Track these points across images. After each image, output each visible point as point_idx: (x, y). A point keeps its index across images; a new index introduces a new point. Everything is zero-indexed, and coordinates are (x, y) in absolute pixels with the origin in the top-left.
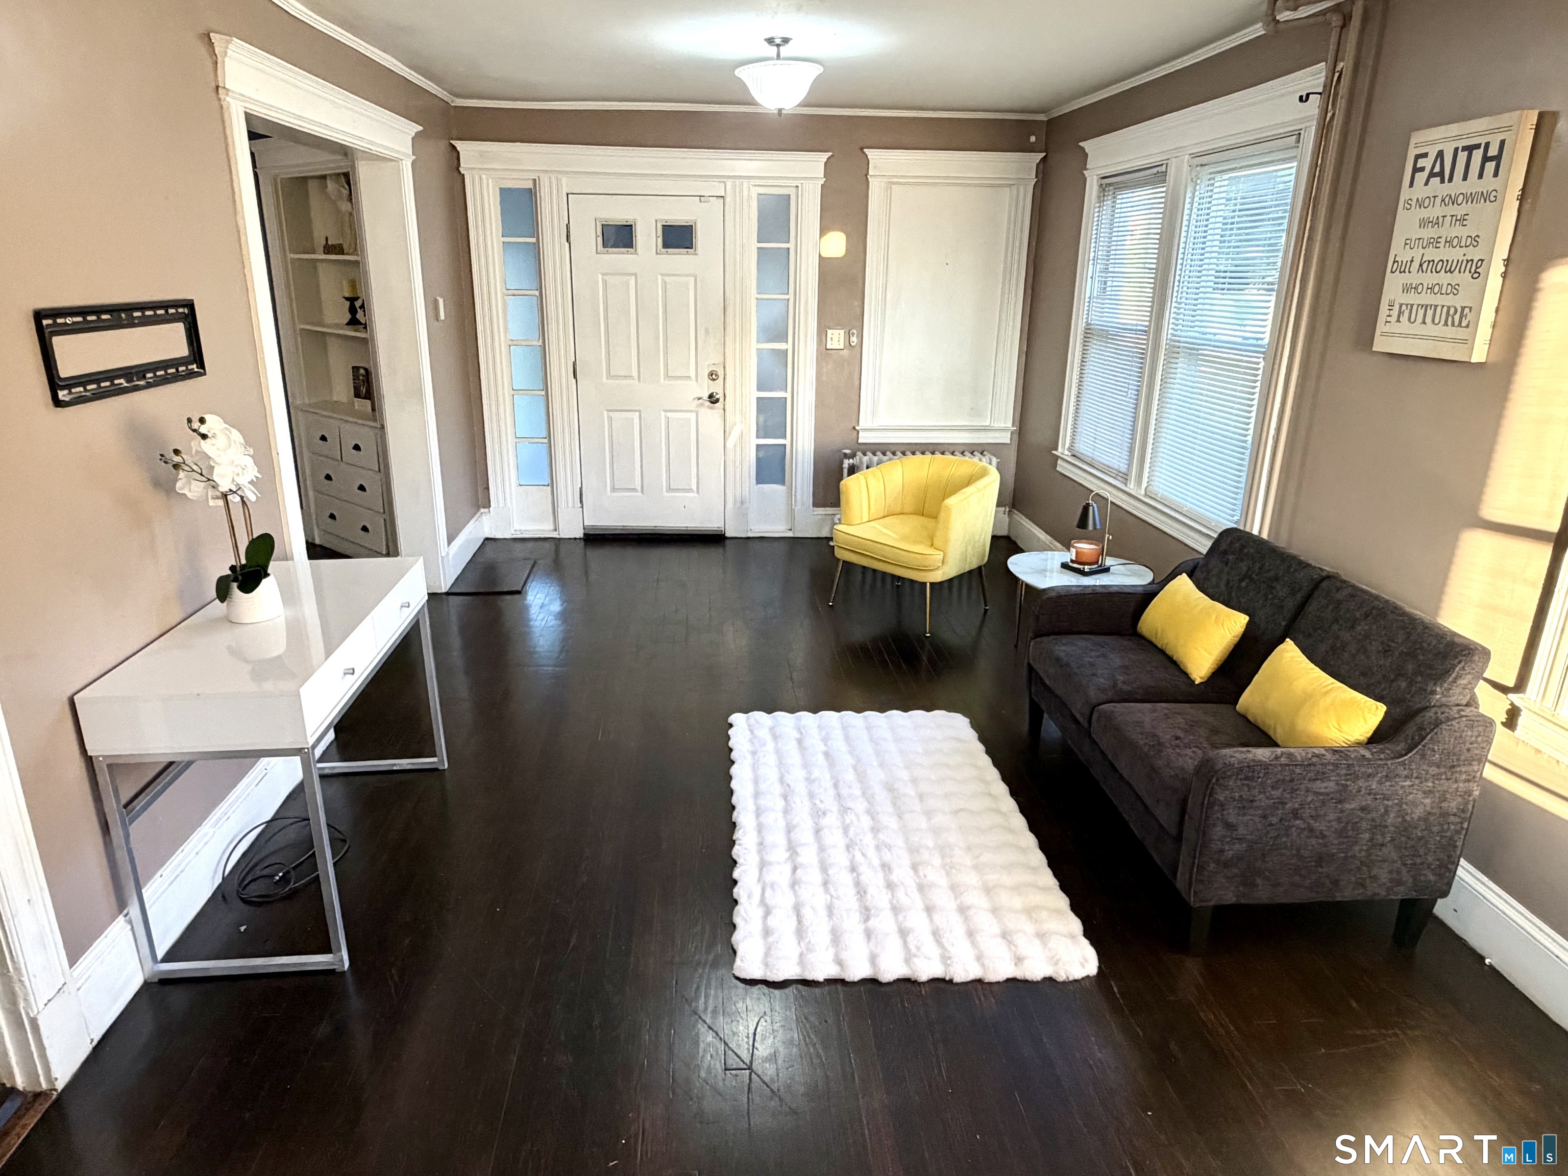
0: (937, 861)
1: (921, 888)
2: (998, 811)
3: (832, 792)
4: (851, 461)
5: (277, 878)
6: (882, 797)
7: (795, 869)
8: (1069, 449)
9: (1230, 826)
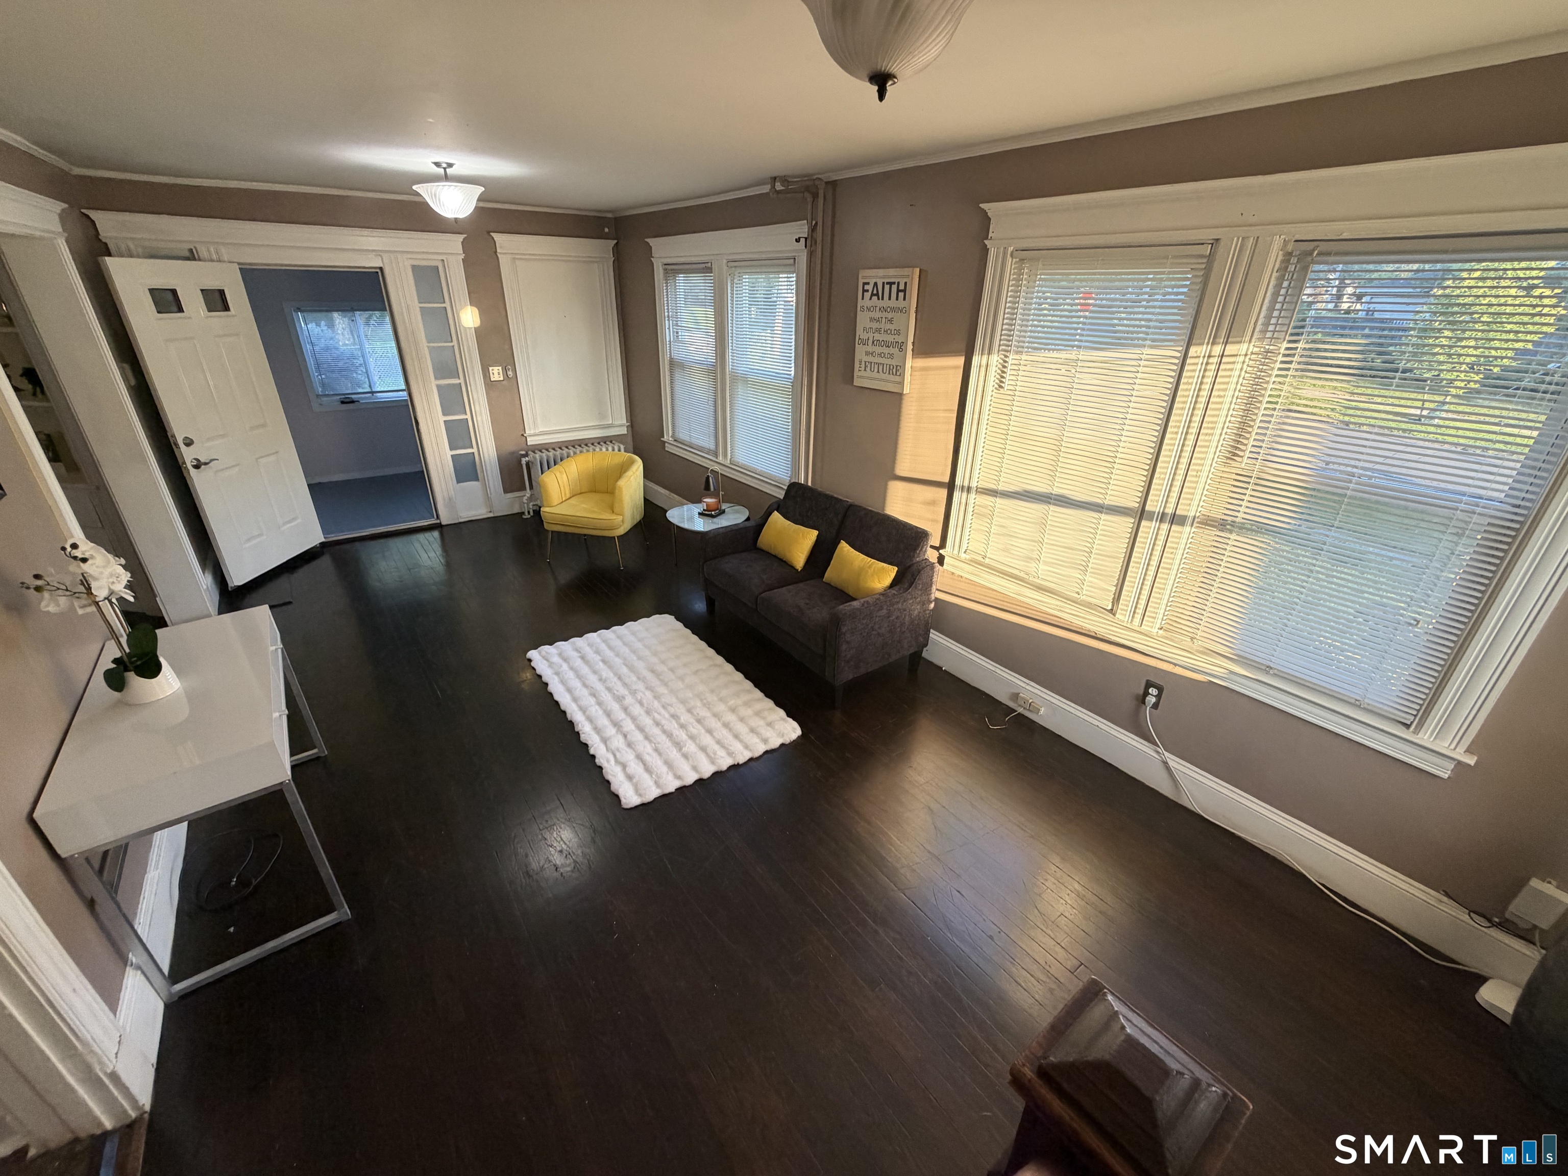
0: (699, 704)
1: (699, 721)
2: (716, 665)
3: (619, 683)
4: (527, 459)
5: (233, 883)
6: (649, 676)
7: (625, 736)
8: (672, 437)
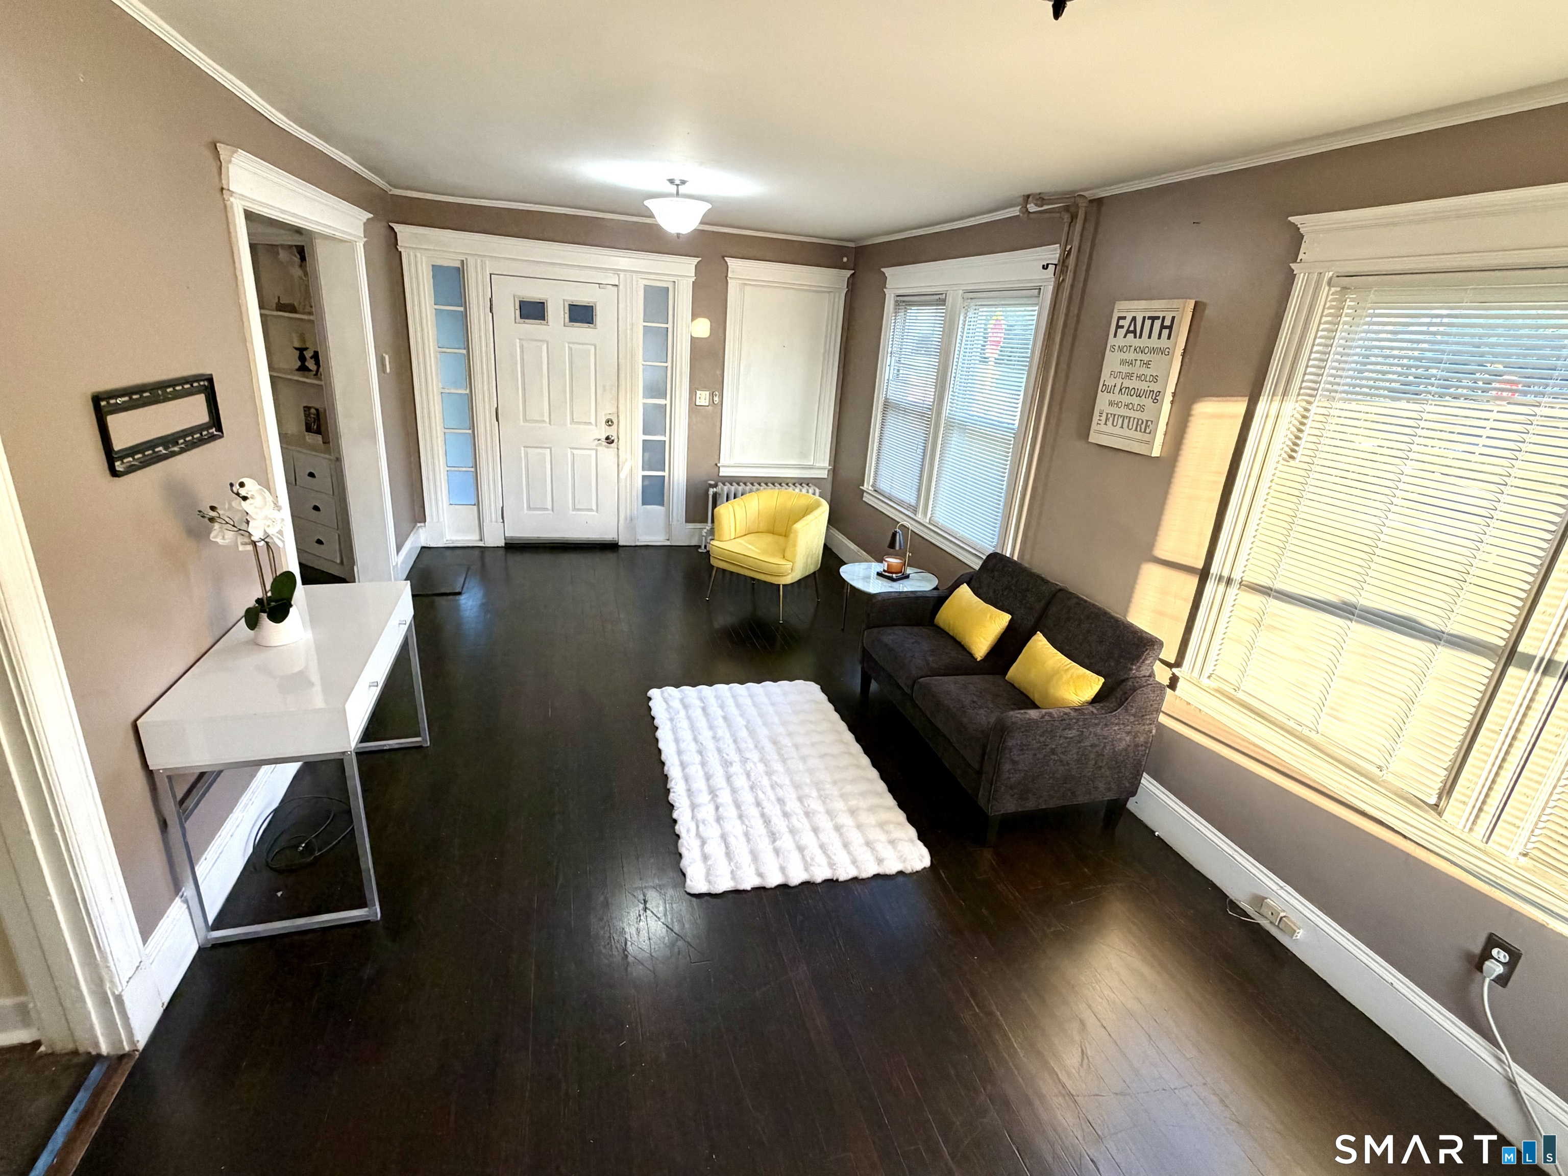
0: (814, 794)
1: (807, 814)
2: (850, 754)
3: (733, 746)
4: (715, 489)
5: (301, 848)
6: (769, 747)
7: (717, 808)
8: (872, 486)
9: (1014, 763)
